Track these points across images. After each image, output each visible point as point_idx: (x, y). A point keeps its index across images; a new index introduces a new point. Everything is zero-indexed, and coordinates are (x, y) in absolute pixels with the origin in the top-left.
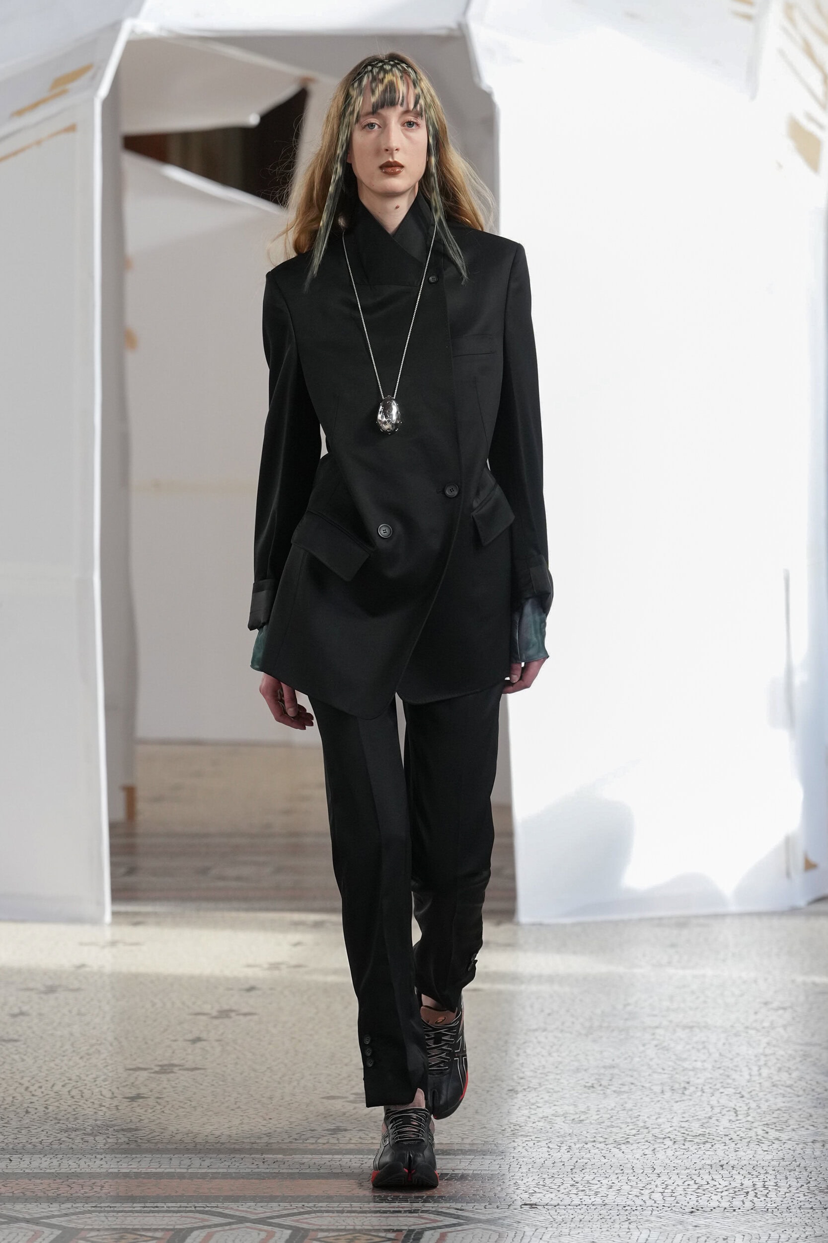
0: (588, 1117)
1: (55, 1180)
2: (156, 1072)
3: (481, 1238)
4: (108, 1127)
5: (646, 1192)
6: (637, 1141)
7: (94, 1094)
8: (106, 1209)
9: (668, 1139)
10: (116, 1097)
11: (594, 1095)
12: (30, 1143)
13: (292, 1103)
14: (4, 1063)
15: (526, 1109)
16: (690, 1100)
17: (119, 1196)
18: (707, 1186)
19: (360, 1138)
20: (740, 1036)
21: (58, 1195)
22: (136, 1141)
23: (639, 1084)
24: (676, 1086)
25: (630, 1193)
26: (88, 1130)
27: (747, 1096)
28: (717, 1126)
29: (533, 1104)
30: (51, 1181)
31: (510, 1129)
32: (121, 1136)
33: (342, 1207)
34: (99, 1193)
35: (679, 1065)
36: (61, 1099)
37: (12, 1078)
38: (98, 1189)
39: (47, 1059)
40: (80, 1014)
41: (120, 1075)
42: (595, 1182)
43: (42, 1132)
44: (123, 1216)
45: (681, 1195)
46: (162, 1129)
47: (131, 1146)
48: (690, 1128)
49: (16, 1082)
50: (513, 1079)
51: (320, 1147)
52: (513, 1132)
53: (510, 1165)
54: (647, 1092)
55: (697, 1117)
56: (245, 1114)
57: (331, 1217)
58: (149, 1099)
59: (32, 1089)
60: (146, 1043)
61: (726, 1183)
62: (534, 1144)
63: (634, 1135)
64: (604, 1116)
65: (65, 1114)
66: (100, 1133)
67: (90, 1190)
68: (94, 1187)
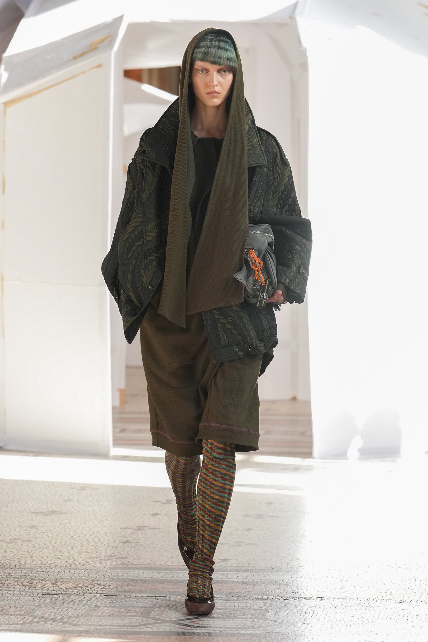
1: (86, 582)
2: (136, 530)
3: (297, 613)
4: (112, 556)
6: (373, 567)
7: (105, 540)
8: (112, 597)
9: (389, 566)
10: (116, 542)
12: (74, 564)
14: (61, 524)
18: (408, 590)
19: (236, 564)
22: (126, 564)
25: (370, 592)
26: (103, 558)
32: (119, 561)
34: (108, 589)
36: (89, 542)
37: (65, 531)
38: (107, 587)
39: (82, 522)
40: (97, 500)
41: (118, 531)
42: (353, 587)
43: (80, 558)
45: (395, 593)
46: (139, 558)
47: (124, 566)
48: (399, 561)
49: (67, 534)
51: (217, 568)
53: (311, 578)
58: (132, 543)
59: (75, 537)
60: (131, 515)
61: (418, 588)
63: (372, 564)
65: (91, 550)
66: (109, 559)
67: (104, 587)
68: (106, 586)
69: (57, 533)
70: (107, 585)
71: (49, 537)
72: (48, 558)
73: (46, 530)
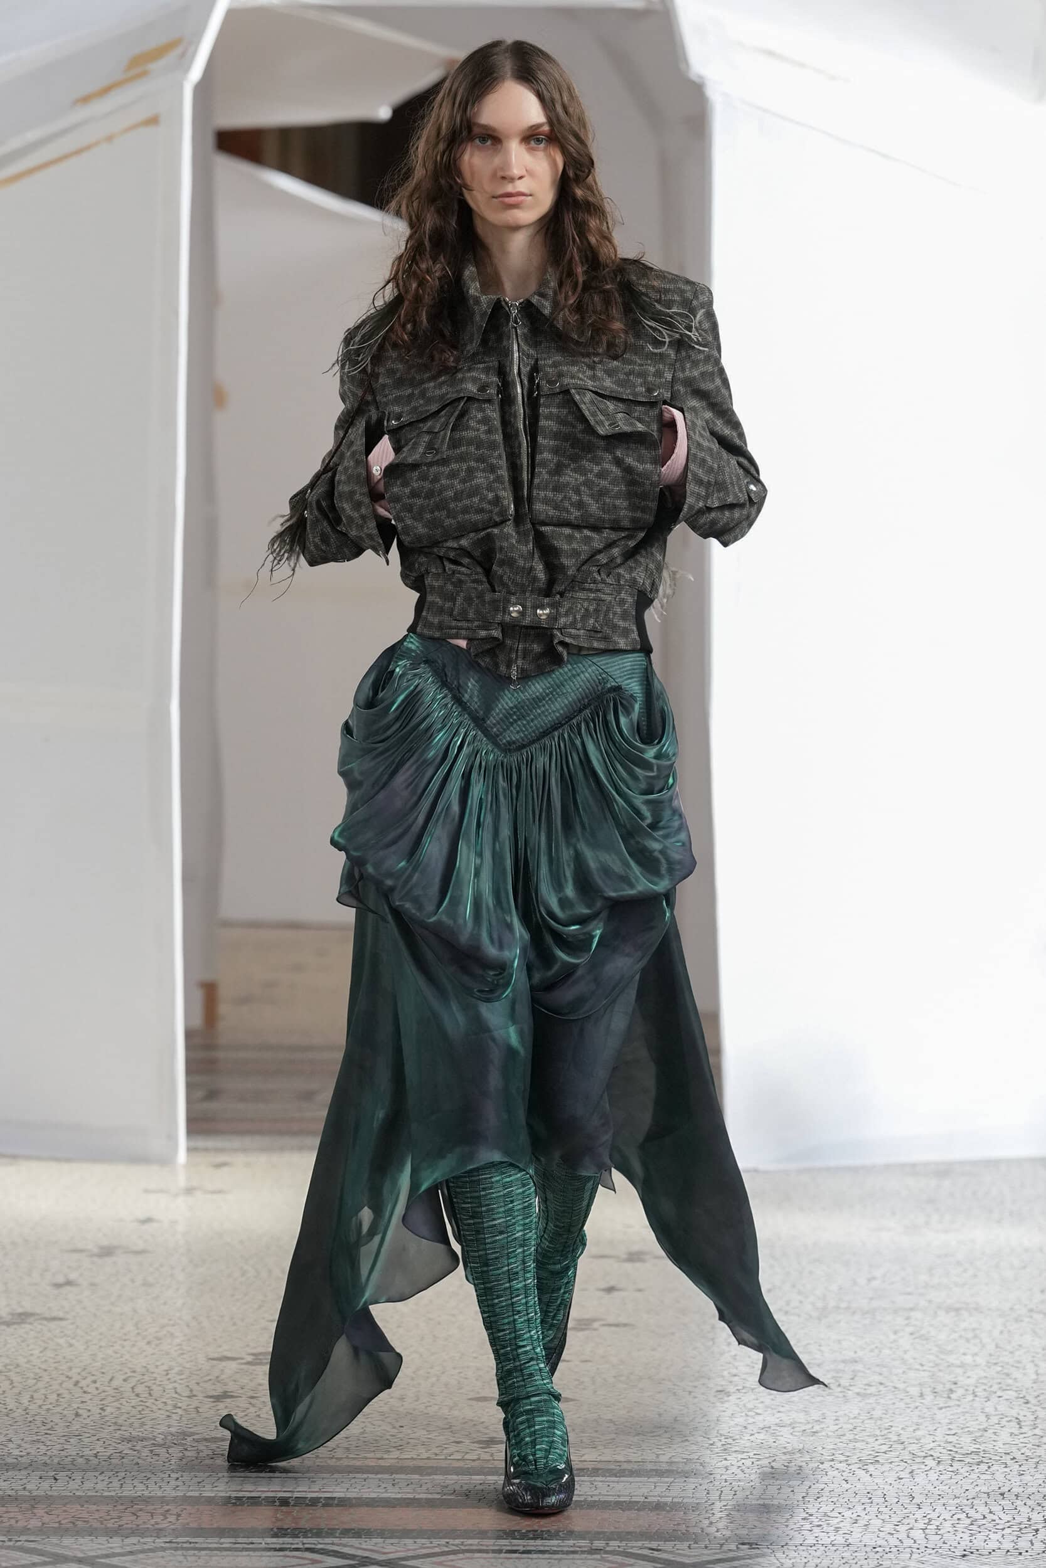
0: (823, 1428)
1: (115, 1506)
2: (248, 1363)
4: (185, 1435)
5: (902, 1528)
6: (889, 1461)
7: (167, 1391)
8: (184, 1545)
9: (931, 1458)
10: (195, 1396)
11: (830, 1398)
13: (430, 1406)
14: (45, 1348)
15: (741, 1416)
16: (959, 1406)
17: (202, 1529)
18: (984, 1522)
20: (1022, 1321)
21: (120, 1526)
23: (891, 1384)
24: (939, 1388)
25: (882, 1529)
26: (159, 1440)
27: (1033, 1401)
28: (994, 1441)
29: (750, 1410)
30: (109, 1507)
31: (721, 1443)
32: (204, 1448)
33: (498, 1545)
34: (174, 1524)
35: (942, 1359)
36: (123, 1398)
37: (56, 1368)
38: (172, 1519)
39: (103, 1344)
40: (145, 1284)
41: (200, 1366)
42: (835, 1514)
43: (97, 1442)
44: (206, 1555)
45: (949, 1532)
47: (217, 1461)
48: (959, 1444)
49: (62, 1374)
50: (723, 1377)
51: (470, 1464)
52: (725, 1447)
53: (722, 1492)
54: (902, 1395)
55: (968, 1429)
56: (369, 1420)
57: (485, 1558)
58: (240, 1399)
59: (83, 1383)
60: (234, 1324)
61: (1009, 1518)
62: (753, 1463)
63: (885, 1453)
64: (845, 1426)
65: (128, 1418)
66: (175, 1444)
67: (163, 1520)
68: (168, 1516)
69: (36, 1374)
70: (171, 1514)
71: (14, 1385)
72: (10, 1440)
73: (5, 1366)
